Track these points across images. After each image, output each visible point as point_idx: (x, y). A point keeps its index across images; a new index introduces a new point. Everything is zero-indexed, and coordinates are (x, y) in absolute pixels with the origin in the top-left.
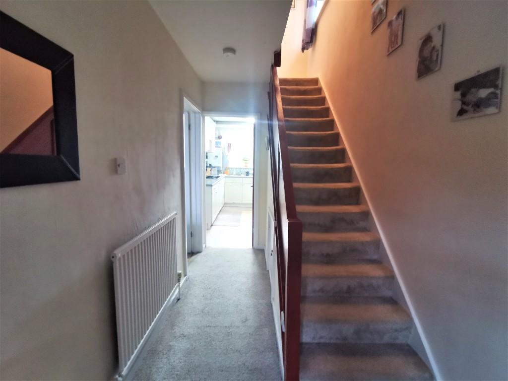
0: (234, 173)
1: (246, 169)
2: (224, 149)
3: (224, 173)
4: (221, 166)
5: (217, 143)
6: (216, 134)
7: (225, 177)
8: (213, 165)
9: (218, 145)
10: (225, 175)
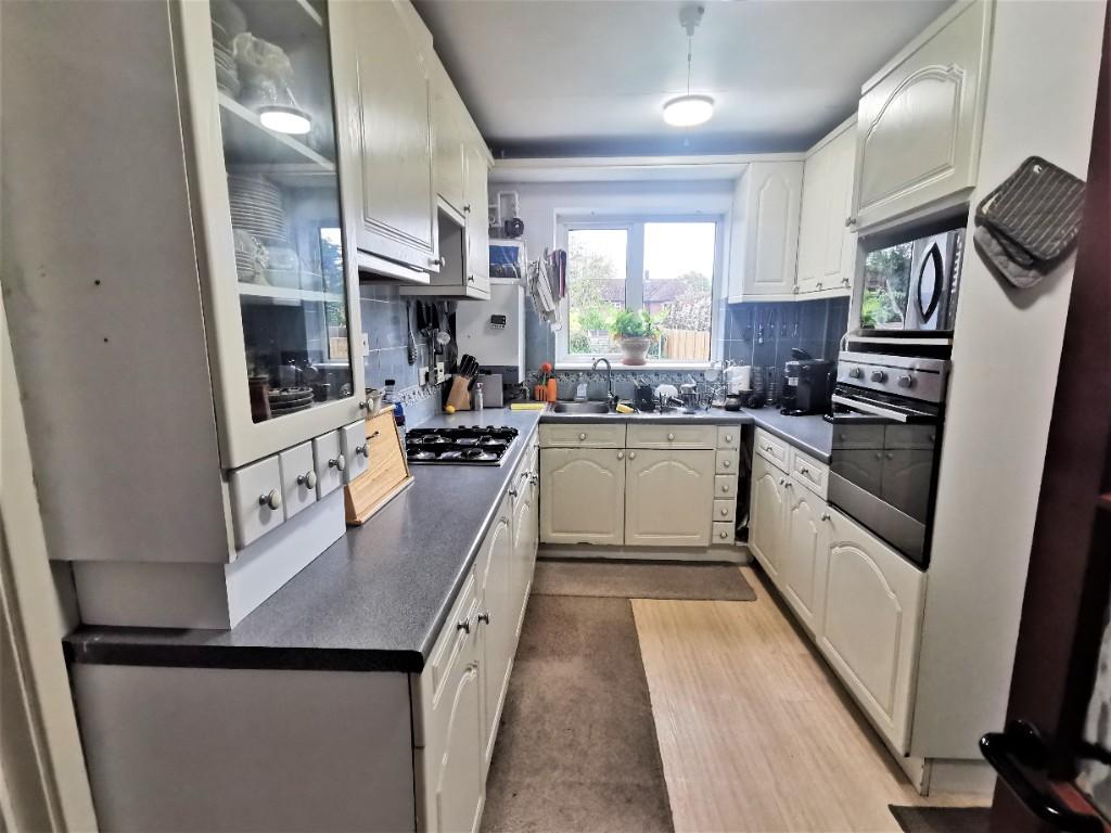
0: (582, 391)
1: (634, 373)
2: (535, 279)
3: (533, 399)
4: (520, 363)
5: (495, 253)
6: (492, 211)
7: (543, 421)
8: (482, 361)
9: (501, 264)
10: (542, 409)
